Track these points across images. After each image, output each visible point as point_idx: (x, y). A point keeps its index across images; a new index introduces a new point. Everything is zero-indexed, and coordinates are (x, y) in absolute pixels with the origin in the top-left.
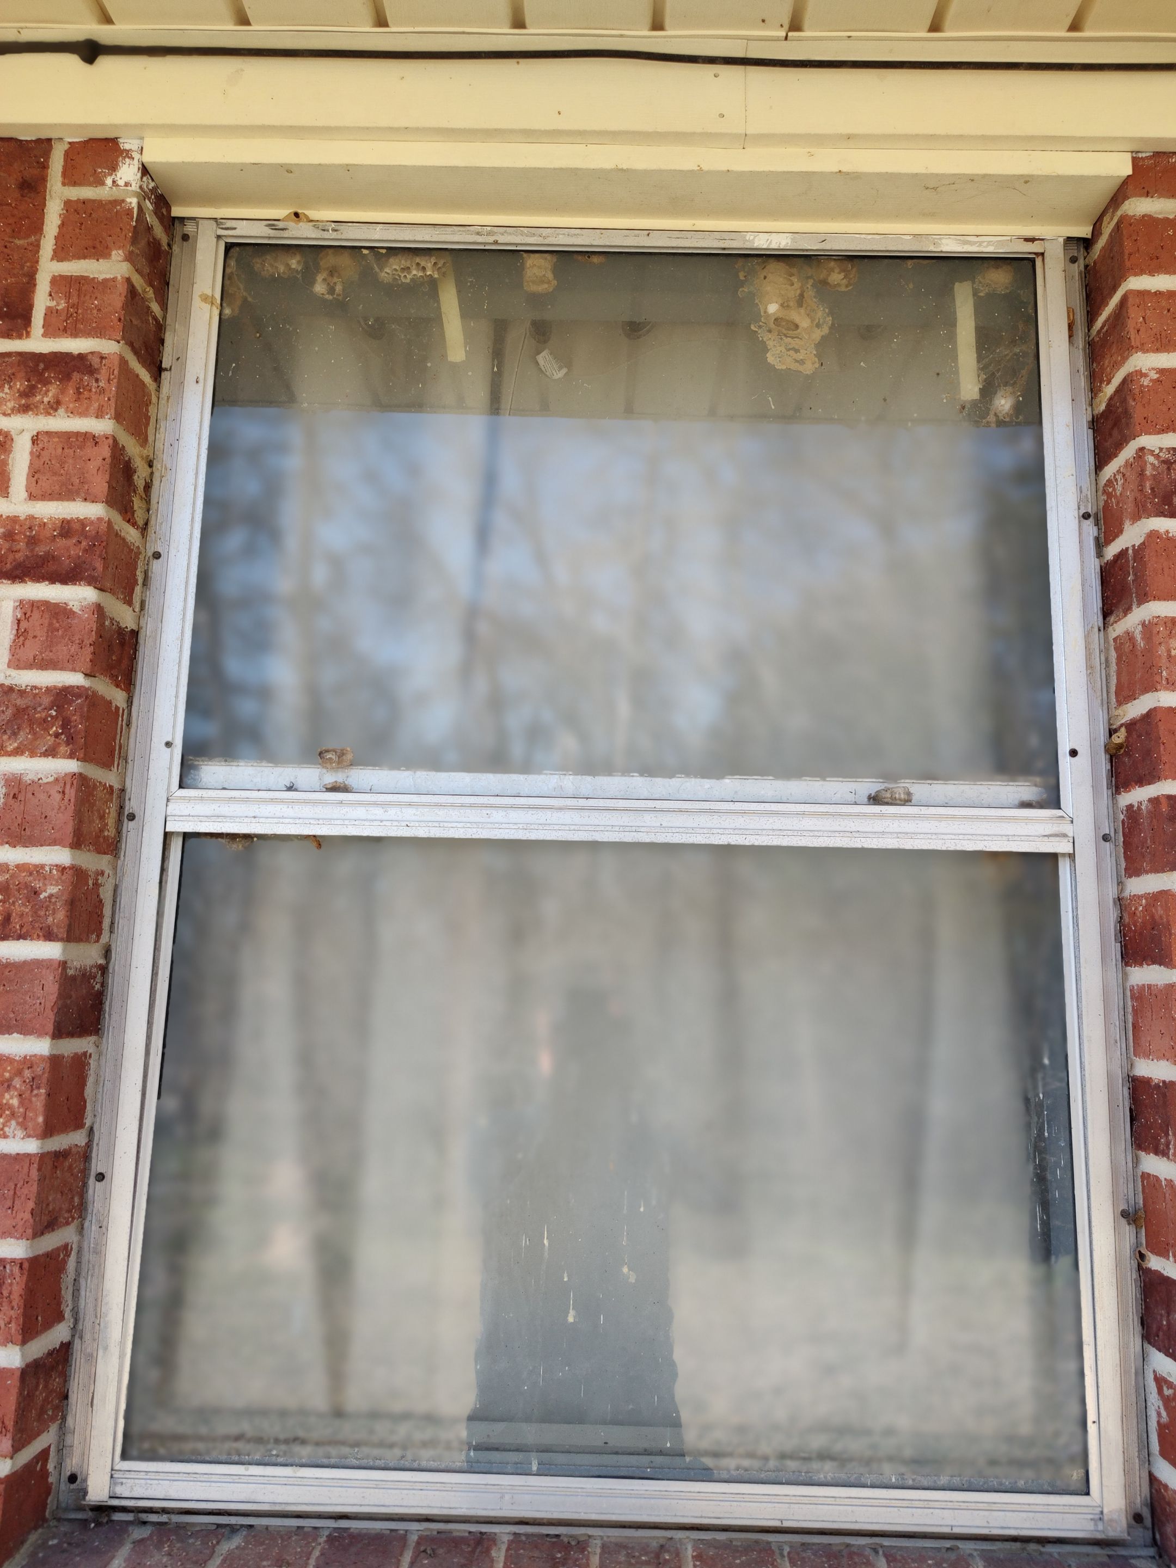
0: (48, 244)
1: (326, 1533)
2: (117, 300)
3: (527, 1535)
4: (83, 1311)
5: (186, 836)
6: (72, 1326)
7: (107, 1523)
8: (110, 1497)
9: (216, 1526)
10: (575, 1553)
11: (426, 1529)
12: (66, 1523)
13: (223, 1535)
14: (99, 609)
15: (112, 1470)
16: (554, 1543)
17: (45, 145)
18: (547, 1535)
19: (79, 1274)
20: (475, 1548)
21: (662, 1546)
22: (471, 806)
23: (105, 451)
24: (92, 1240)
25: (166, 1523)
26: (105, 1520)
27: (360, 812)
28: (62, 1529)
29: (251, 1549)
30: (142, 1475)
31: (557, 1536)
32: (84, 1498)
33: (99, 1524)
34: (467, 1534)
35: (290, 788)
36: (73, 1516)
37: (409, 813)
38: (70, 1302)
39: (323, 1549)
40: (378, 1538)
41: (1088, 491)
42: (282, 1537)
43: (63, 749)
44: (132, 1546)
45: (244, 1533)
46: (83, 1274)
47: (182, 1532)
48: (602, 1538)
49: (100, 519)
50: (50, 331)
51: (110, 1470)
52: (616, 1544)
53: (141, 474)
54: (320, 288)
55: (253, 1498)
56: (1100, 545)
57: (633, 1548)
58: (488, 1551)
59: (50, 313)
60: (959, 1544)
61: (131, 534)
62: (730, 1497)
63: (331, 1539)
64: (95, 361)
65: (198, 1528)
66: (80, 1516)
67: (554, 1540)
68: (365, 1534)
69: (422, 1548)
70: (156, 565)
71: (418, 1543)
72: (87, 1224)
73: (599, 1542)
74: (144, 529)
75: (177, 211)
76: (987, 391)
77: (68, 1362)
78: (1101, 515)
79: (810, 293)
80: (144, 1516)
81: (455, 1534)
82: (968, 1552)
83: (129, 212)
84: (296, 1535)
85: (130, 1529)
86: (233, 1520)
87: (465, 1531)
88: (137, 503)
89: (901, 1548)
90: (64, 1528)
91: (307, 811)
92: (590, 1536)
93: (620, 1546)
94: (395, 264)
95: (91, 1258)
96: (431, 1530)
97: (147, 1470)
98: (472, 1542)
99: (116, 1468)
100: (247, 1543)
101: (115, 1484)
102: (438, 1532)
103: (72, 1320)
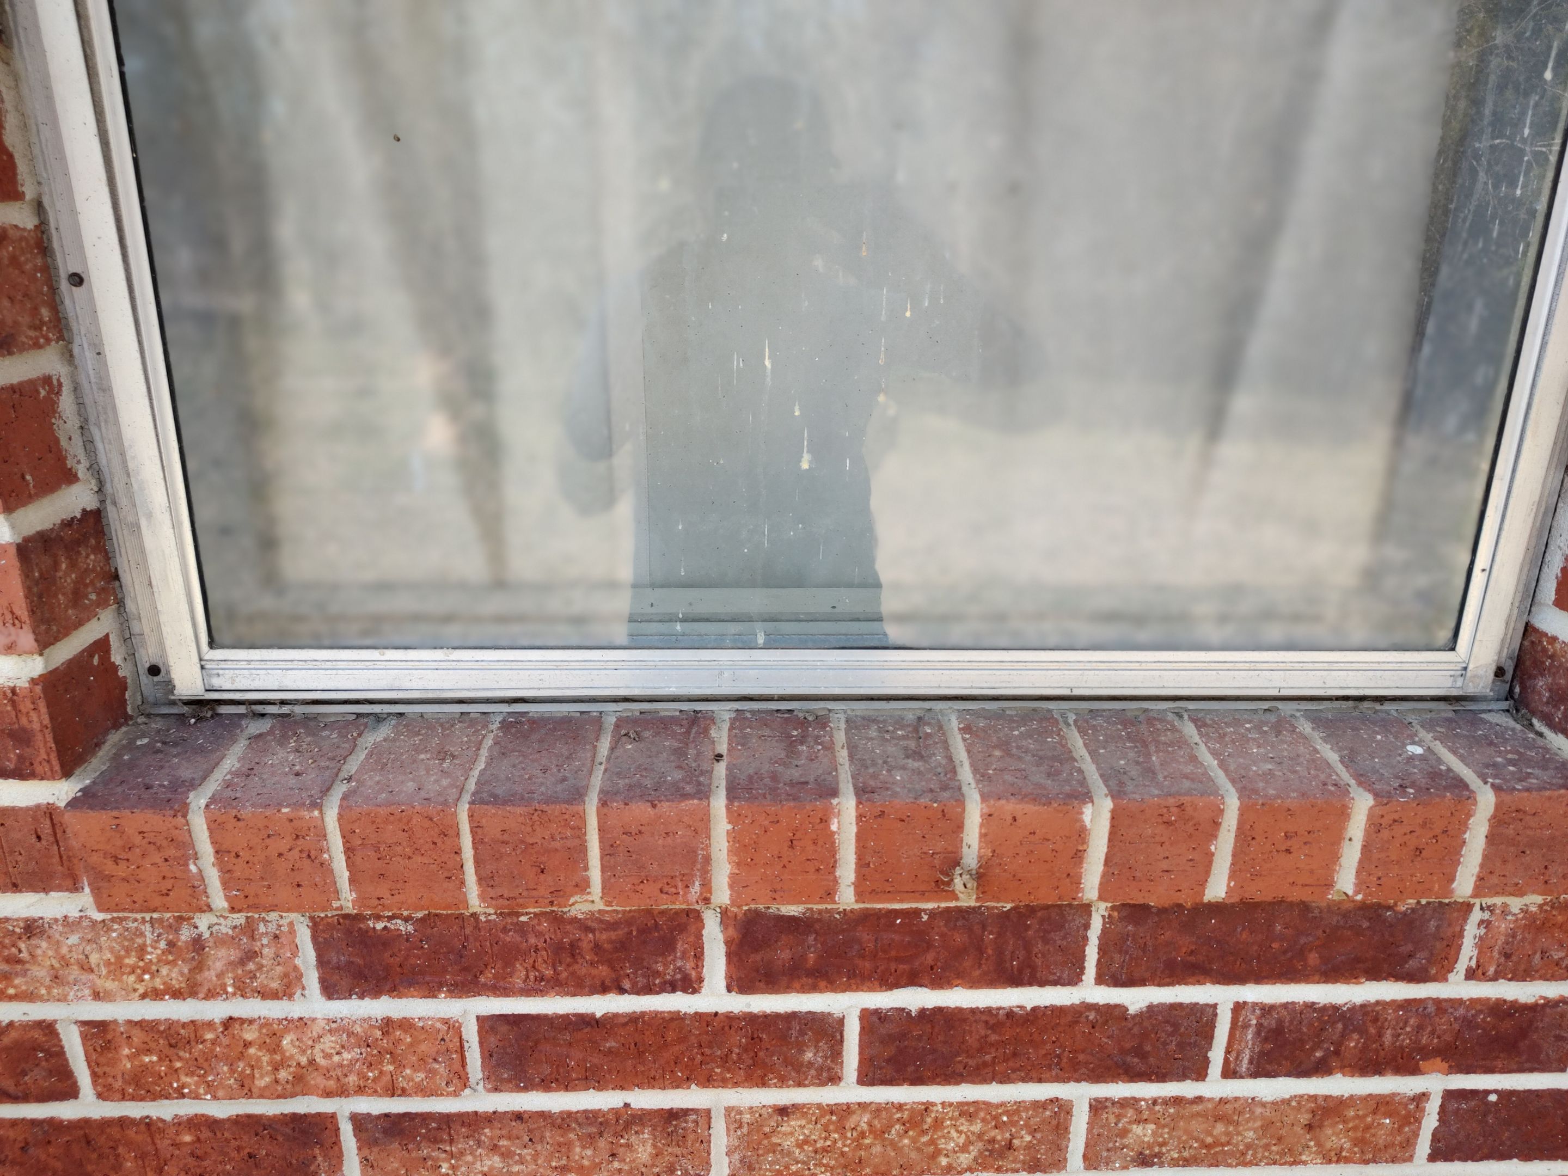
1: (499, 718)
3: (753, 712)
4: (106, 469)
6: (96, 489)
7: (212, 717)
8: (207, 690)
9: (355, 716)
10: (814, 730)
11: (625, 710)
12: (158, 719)
13: (366, 726)
15: (201, 660)
16: (786, 719)
18: (778, 711)
19: (86, 420)
20: (690, 727)
21: (920, 719)
24: (91, 372)
25: (289, 715)
26: (209, 714)
28: (153, 726)
29: (404, 741)
30: (243, 665)
31: (790, 711)
32: (172, 693)
33: (200, 719)
34: (678, 713)
36: (165, 710)
38: (82, 456)
39: (497, 736)
40: (566, 721)
42: (442, 725)
44: (247, 742)
45: (393, 722)
46: (92, 419)
47: (312, 724)
48: (845, 711)
51: (198, 661)
52: (863, 718)
55: (396, 685)
57: (884, 721)
58: (706, 731)
60: (1279, 705)
62: (1008, 666)
63: (505, 726)
65: (332, 719)
66: (175, 710)
67: (786, 716)
68: (549, 719)
69: (623, 732)
71: (617, 727)
72: (76, 351)
73: (842, 717)
77: (104, 534)
80: (259, 709)
81: (662, 714)
82: (1289, 713)
84: (459, 722)
85: (243, 723)
86: (377, 709)
87: (675, 710)
89: (1209, 711)
90: (156, 725)
92: (830, 711)
93: (869, 721)
95: (96, 397)
96: (632, 711)
97: (249, 659)
98: (685, 722)
99: (206, 657)
100: (398, 734)
101: (210, 676)
102: (641, 713)
103: (93, 482)
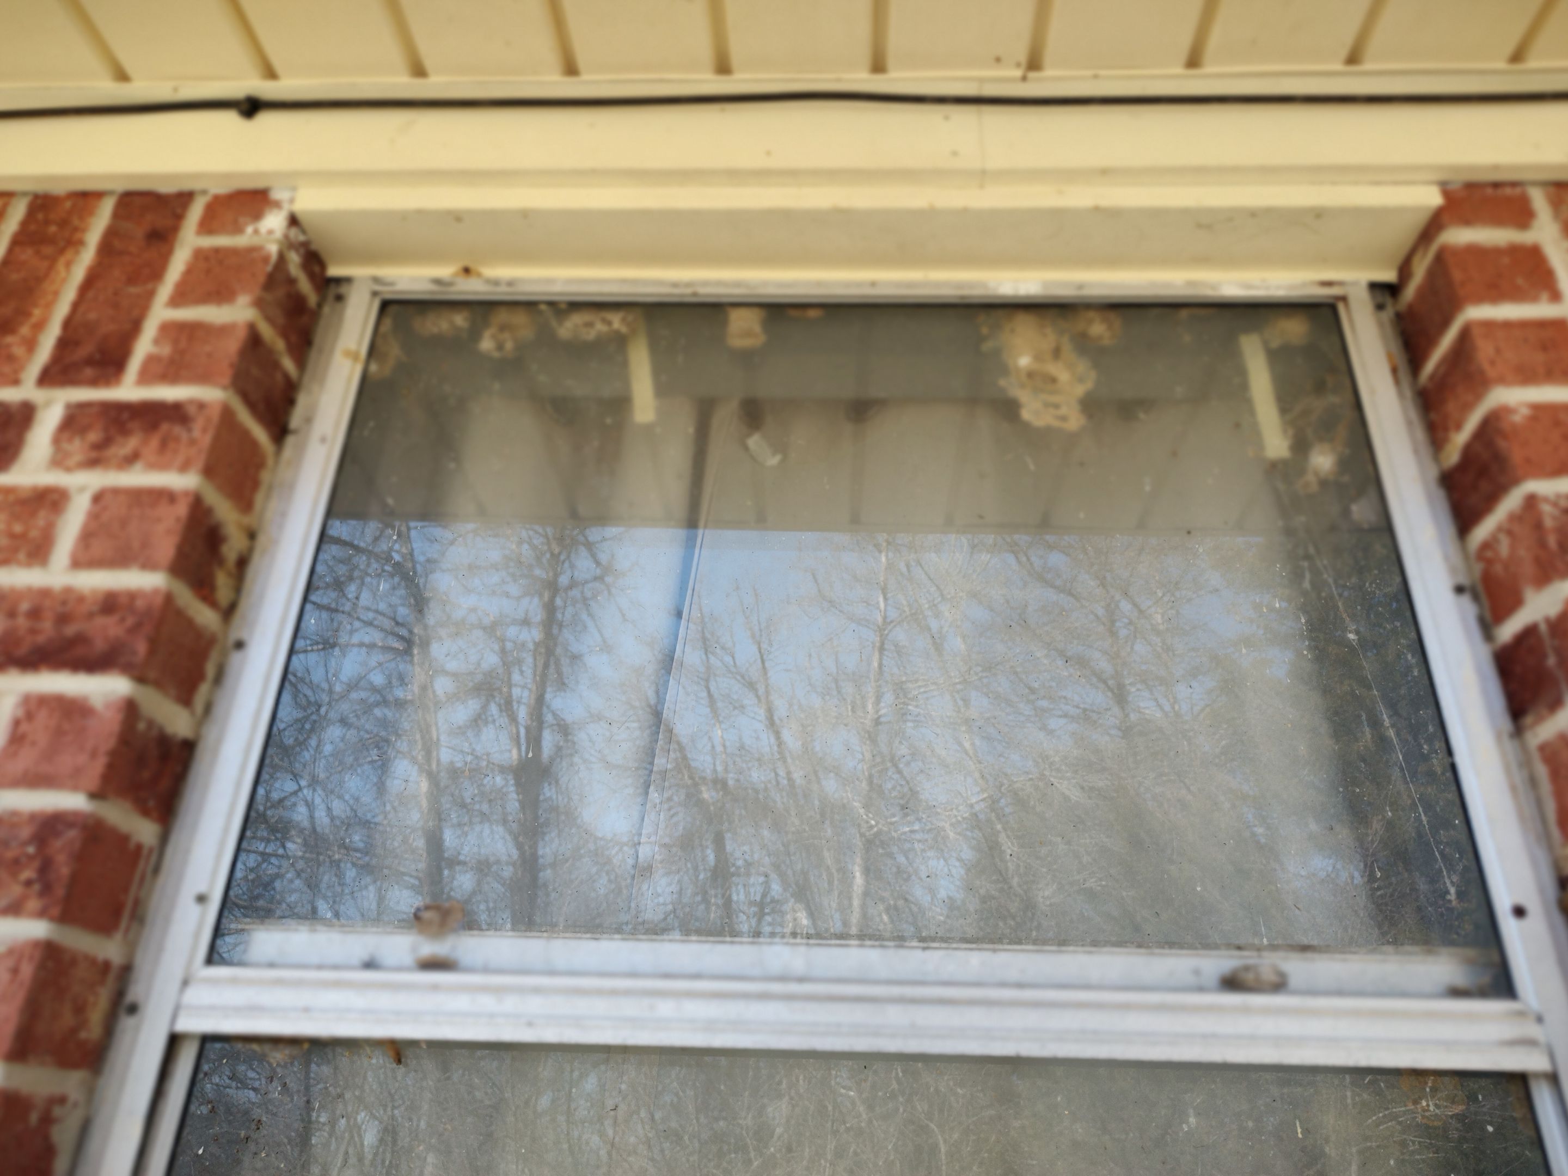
0: (166, 289)
2: (232, 346)
5: (207, 1040)
14: (130, 708)
17: (185, 198)
22: (628, 993)
23: (182, 509)
27: (462, 1002)
35: (370, 965)
37: (535, 1005)
41: (1457, 560)
43: (33, 904)
49: (156, 591)
50: (147, 376)
53: (233, 546)
54: (487, 344)
56: (1487, 626)
59: (150, 360)
61: (206, 616)
64: (192, 410)
70: (236, 658)
74: (229, 612)
75: (334, 271)
76: (1301, 446)
78: (1480, 588)
79: (1067, 347)
83: (266, 259)
88: (222, 581)
91: (384, 1001)
94: (577, 320)
